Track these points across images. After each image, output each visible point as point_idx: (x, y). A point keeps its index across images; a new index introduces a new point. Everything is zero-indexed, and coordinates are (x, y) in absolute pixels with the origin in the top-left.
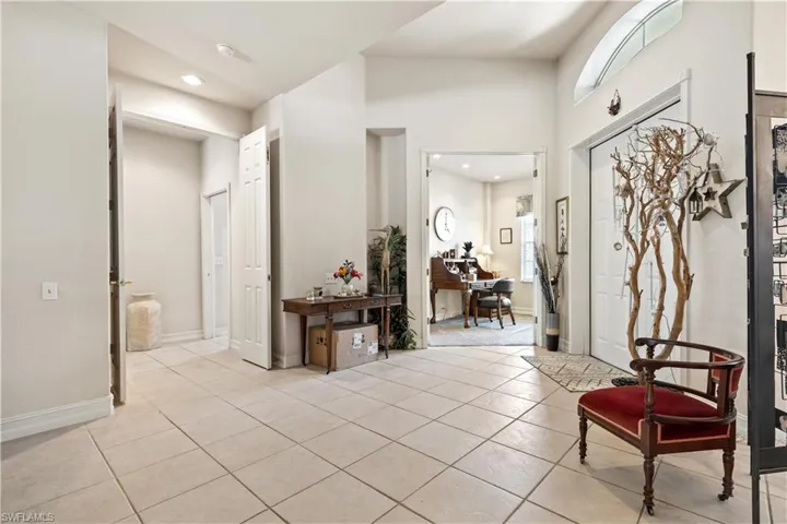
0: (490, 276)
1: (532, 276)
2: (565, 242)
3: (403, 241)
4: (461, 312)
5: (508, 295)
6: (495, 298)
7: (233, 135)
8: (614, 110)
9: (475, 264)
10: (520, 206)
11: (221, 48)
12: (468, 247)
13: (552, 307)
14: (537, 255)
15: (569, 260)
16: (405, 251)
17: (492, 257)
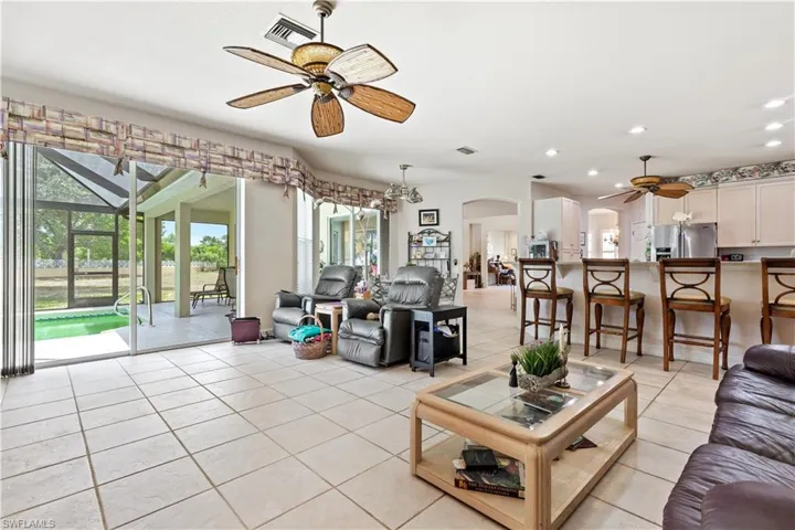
3: (480, 256)
12: (498, 257)
16: (480, 259)
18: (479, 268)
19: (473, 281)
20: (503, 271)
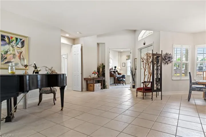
0: (120, 74)
1: (130, 74)
2: (136, 67)
3: (104, 66)
4: (113, 83)
5: (125, 78)
6: (122, 79)
7: (71, 44)
8: (144, 44)
9: (117, 71)
10: (127, 58)
11: (78, 33)
12: (115, 67)
13: (134, 80)
14: (131, 70)
15: (137, 70)
16: (105, 68)
17: (120, 70)
18: (104, 75)
19: (100, 84)
20: (118, 76)
